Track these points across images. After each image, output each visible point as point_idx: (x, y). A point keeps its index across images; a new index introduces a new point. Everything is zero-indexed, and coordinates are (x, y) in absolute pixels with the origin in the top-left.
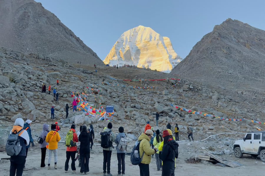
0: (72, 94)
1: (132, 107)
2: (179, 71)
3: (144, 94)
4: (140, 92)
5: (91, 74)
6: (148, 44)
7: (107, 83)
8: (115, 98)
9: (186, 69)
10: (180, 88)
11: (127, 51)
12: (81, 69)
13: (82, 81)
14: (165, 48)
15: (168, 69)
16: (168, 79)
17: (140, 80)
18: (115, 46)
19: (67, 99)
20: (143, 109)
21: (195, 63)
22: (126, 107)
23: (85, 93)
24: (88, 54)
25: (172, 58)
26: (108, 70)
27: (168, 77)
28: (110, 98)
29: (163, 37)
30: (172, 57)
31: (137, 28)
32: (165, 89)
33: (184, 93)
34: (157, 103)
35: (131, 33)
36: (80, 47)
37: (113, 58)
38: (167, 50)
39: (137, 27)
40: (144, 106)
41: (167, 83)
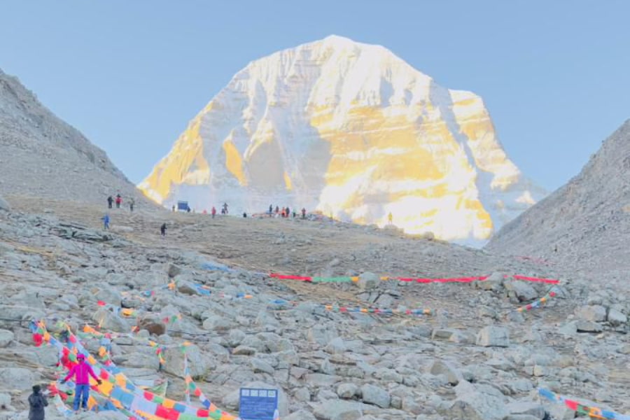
0: (35, 332)
1: (346, 399)
2: (530, 243)
3: (390, 342)
4: (367, 329)
5: (102, 245)
6: (372, 121)
7: (192, 286)
8: (249, 353)
9: (567, 236)
10: (562, 318)
11: (265, 146)
12: (48, 217)
13: (64, 274)
14: (460, 138)
15: (471, 234)
16: (496, 276)
17: (354, 279)
18: (199, 122)
19: (15, 351)
20: (401, 408)
21: (610, 209)
22: (313, 397)
23: (97, 329)
24: (62, 151)
25: (494, 184)
26: (188, 227)
27: (499, 270)
28: (225, 352)
29: (452, 92)
30: (490, 181)
31: (318, 48)
32: (487, 320)
33: (585, 340)
34: (464, 384)
35: (283, 66)
36: (21, 121)
37: (189, 176)
38: (468, 151)
39: (317, 42)
40: (406, 395)
41: (495, 293)
